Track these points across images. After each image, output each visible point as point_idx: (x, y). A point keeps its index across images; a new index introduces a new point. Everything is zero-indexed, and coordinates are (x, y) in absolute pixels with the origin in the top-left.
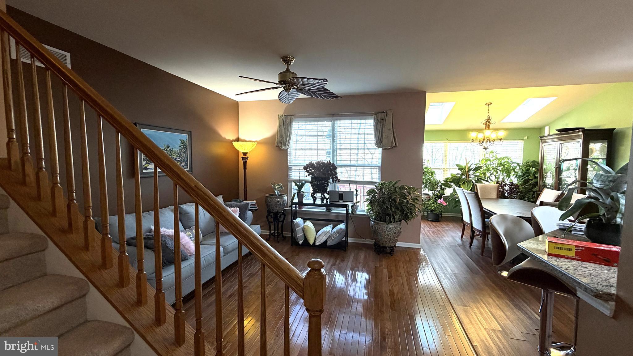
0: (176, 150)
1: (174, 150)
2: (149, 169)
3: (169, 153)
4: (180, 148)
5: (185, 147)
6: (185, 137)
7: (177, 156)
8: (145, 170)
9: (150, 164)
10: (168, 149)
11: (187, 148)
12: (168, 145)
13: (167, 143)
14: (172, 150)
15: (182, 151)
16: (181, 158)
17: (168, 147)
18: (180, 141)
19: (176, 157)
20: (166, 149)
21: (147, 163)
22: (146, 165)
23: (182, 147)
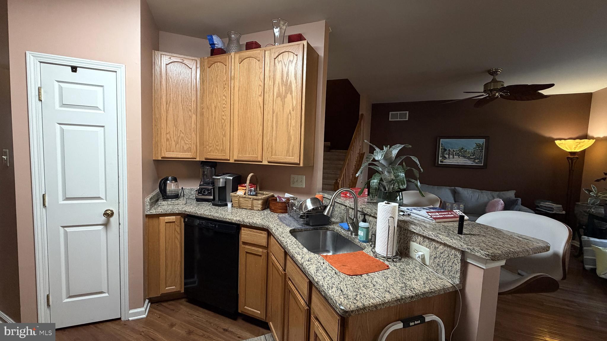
0: (470, 151)
1: (468, 151)
2: (444, 162)
3: (463, 153)
4: (475, 149)
5: (481, 148)
6: (482, 141)
7: (471, 155)
8: (441, 162)
9: (445, 159)
10: (462, 150)
11: (483, 150)
12: (462, 148)
13: (462, 146)
14: (466, 151)
15: (476, 151)
16: (474, 157)
17: (462, 149)
18: (476, 144)
19: (469, 156)
20: (460, 150)
21: (443, 159)
22: (442, 160)
23: (477, 148)
